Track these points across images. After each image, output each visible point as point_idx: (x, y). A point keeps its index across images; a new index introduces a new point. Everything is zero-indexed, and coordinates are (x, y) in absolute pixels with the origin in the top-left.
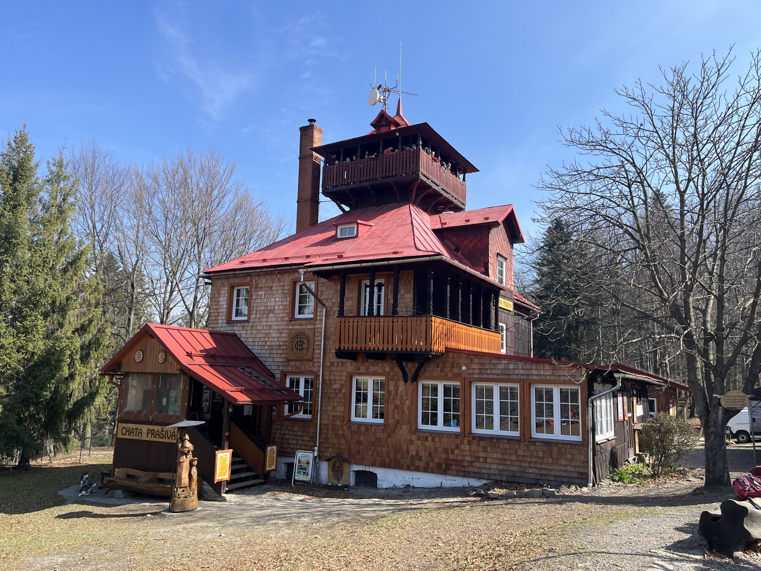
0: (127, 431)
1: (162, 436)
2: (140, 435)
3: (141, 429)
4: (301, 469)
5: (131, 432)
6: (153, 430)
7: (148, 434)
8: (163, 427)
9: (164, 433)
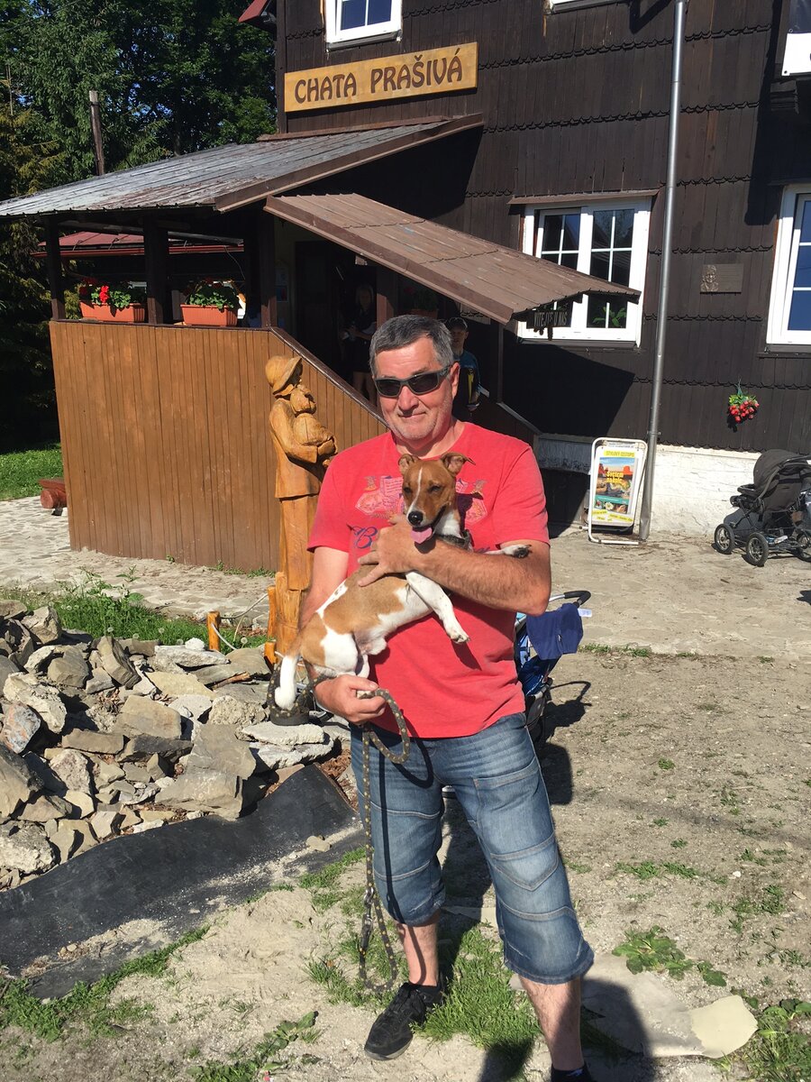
0: (310, 90)
1: (417, 79)
2: (350, 91)
3: (351, 76)
4: (606, 493)
5: (324, 90)
6: (387, 70)
7: (374, 83)
8: (418, 54)
9: (424, 71)
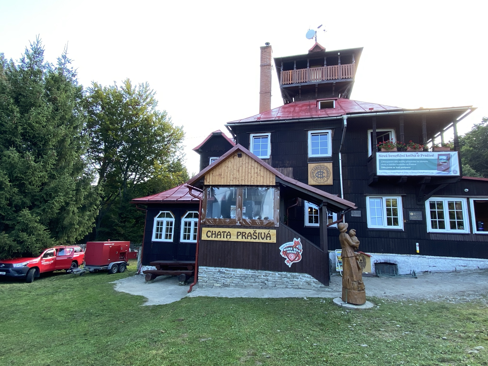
0: (212, 234)
3: (229, 232)
5: (218, 235)
6: (243, 233)
7: (238, 236)
9: (257, 235)
